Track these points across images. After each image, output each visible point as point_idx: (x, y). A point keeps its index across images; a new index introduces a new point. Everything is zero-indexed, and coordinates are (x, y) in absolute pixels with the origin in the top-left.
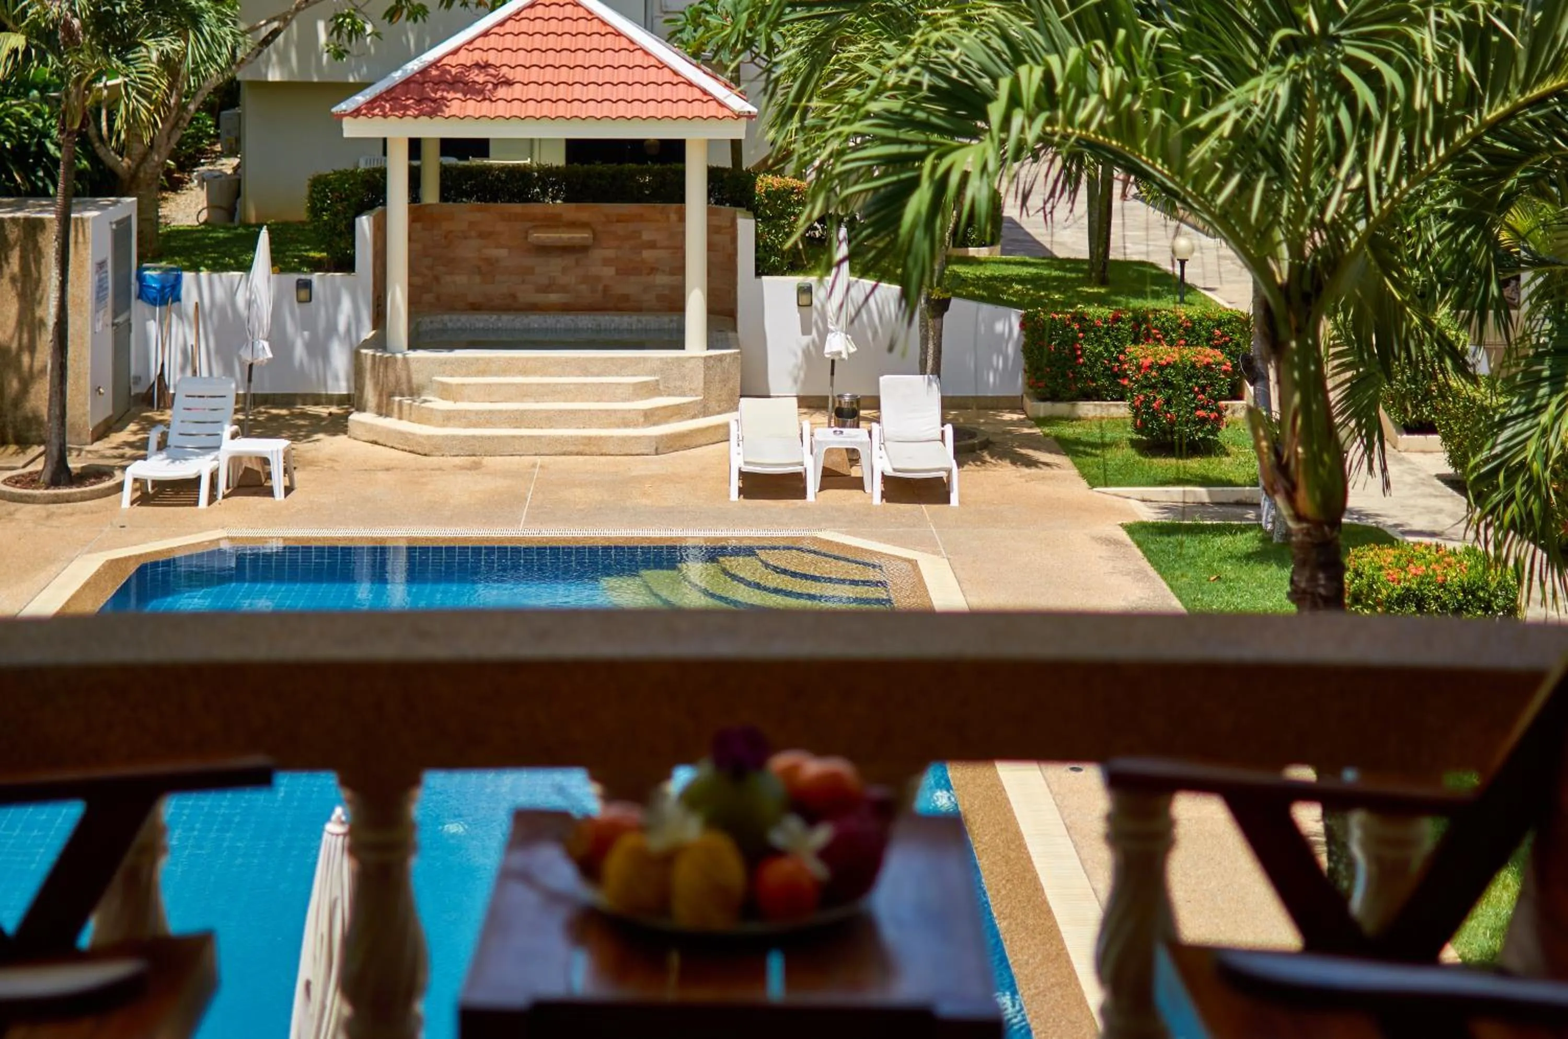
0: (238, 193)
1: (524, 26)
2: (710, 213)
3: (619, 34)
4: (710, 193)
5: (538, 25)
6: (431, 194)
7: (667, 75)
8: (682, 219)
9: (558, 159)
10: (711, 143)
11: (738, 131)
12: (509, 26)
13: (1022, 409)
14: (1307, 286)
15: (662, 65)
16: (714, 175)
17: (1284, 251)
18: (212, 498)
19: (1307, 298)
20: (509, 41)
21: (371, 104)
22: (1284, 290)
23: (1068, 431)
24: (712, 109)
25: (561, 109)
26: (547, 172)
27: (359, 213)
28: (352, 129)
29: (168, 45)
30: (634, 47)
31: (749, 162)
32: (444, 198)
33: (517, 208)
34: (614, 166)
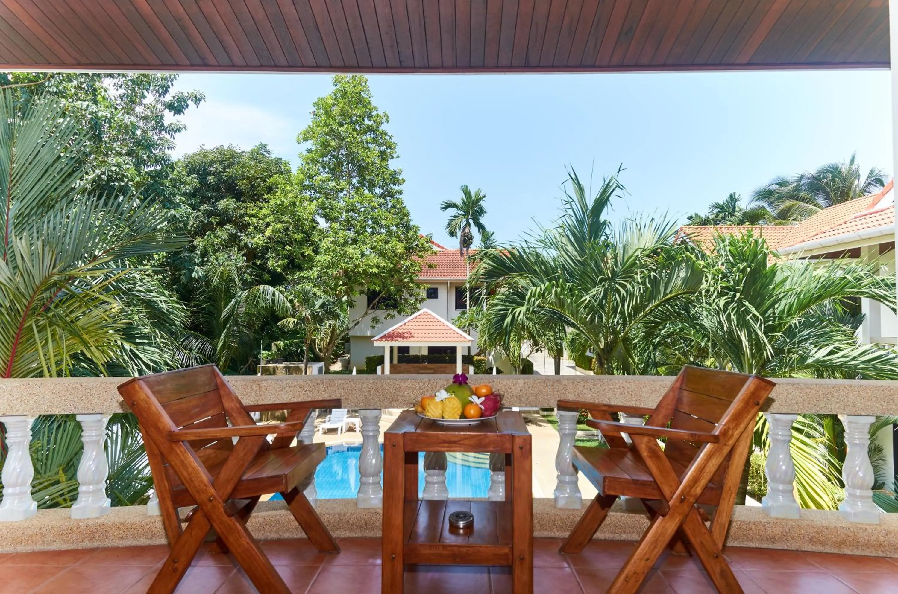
0: (349, 363)
1: (418, 320)
2: (463, 366)
3: (440, 322)
4: (463, 362)
5: (421, 320)
6: (395, 361)
7: (452, 331)
8: (456, 367)
9: (425, 352)
10: (463, 348)
11: (469, 344)
12: (414, 320)
13: (539, 413)
14: (609, 349)
15: (451, 329)
16: (464, 357)
17: (602, 339)
18: (341, 433)
19: (608, 352)
20: (414, 323)
21: (381, 338)
22: (603, 350)
23: (550, 419)
24: (463, 339)
25: (427, 339)
26: (423, 356)
27: (378, 365)
28: (376, 344)
29: (332, 322)
30: (444, 325)
31: (472, 354)
32: (398, 362)
33: (416, 365)
34: (439, 355)
